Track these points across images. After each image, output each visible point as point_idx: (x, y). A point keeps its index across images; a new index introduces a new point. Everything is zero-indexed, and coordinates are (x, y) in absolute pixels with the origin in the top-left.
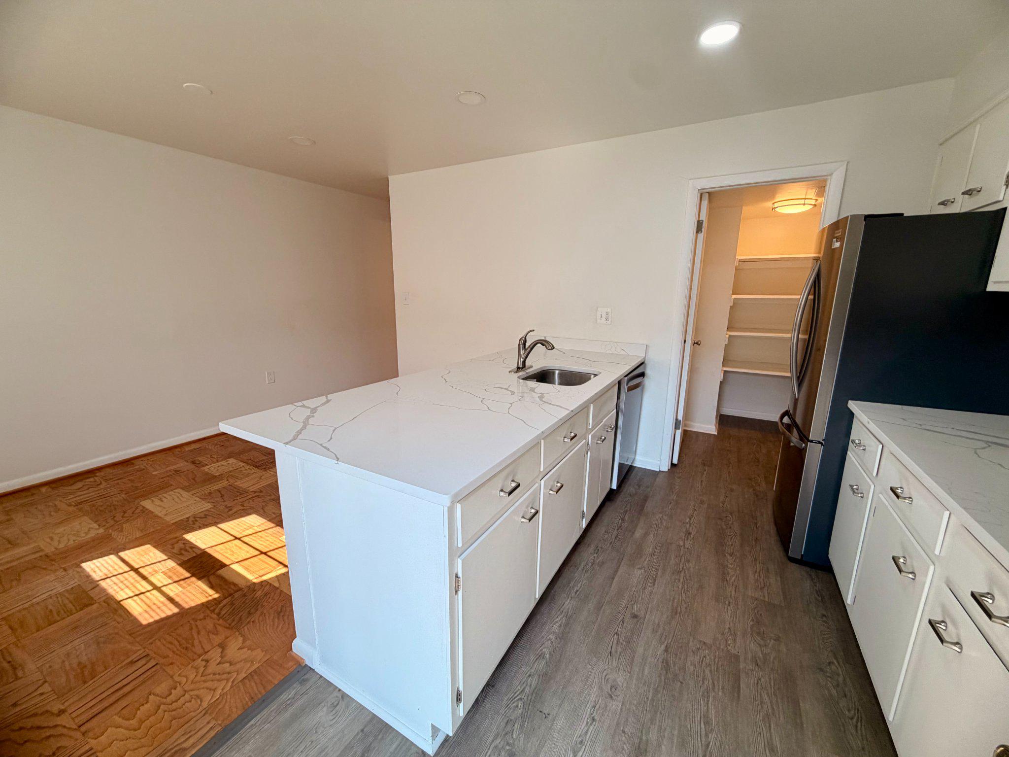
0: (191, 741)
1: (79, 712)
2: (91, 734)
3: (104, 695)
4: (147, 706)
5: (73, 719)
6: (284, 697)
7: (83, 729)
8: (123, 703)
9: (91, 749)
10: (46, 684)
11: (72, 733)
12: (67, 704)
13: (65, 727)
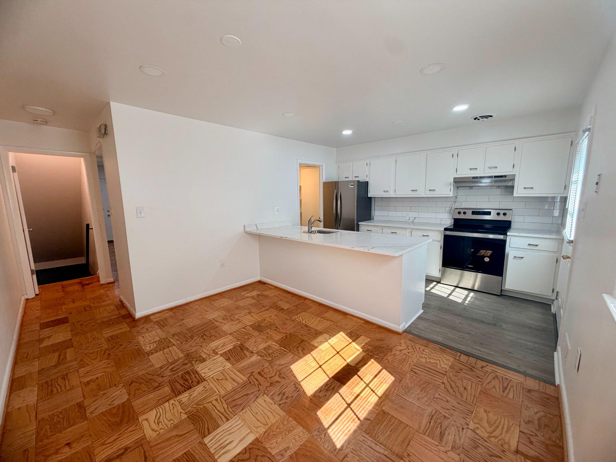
0: (437, 347)
1: (440, 378)
2: (446, 371)
3: (432, 374)
4: (431, 361)
5: (443, 378)
6: (417, 333)
7: (445, 373)
8: (433, 368)
9: (450, 368)
10: (435, 396)
11: (448, 376)
12: (439, 383)
13: (447, 379)
